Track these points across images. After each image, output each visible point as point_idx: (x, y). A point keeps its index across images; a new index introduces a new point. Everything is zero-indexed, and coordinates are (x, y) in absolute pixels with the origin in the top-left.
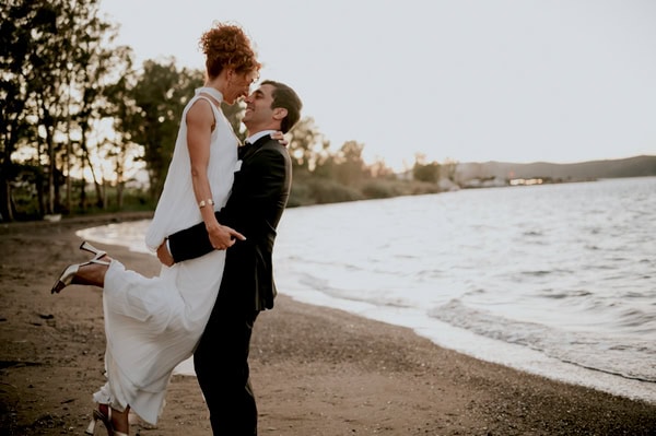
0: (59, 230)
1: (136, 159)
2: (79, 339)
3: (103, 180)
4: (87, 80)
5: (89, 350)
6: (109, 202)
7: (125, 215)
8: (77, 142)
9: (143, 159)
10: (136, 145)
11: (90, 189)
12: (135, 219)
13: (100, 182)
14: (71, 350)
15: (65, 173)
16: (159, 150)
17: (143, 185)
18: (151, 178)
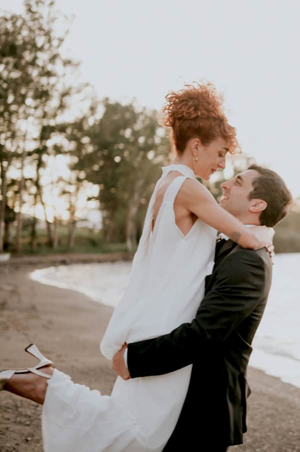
0: (7, 270)
1: (89, 199)
2: (23, 419)
3: (55, 218)
4: (45, 115)
5: (33, 436)
6: (60, 242)
7: (74, 257)
8: (31, 179)
9: (96, 198)
10: (91, 184)
11: (41, 227)
12: (85, 262)
13: (51, 220)
14: (13, 435)
15: (16, 210)
16: (113, 190)
17: (94, 225)
18: (104, 219)
